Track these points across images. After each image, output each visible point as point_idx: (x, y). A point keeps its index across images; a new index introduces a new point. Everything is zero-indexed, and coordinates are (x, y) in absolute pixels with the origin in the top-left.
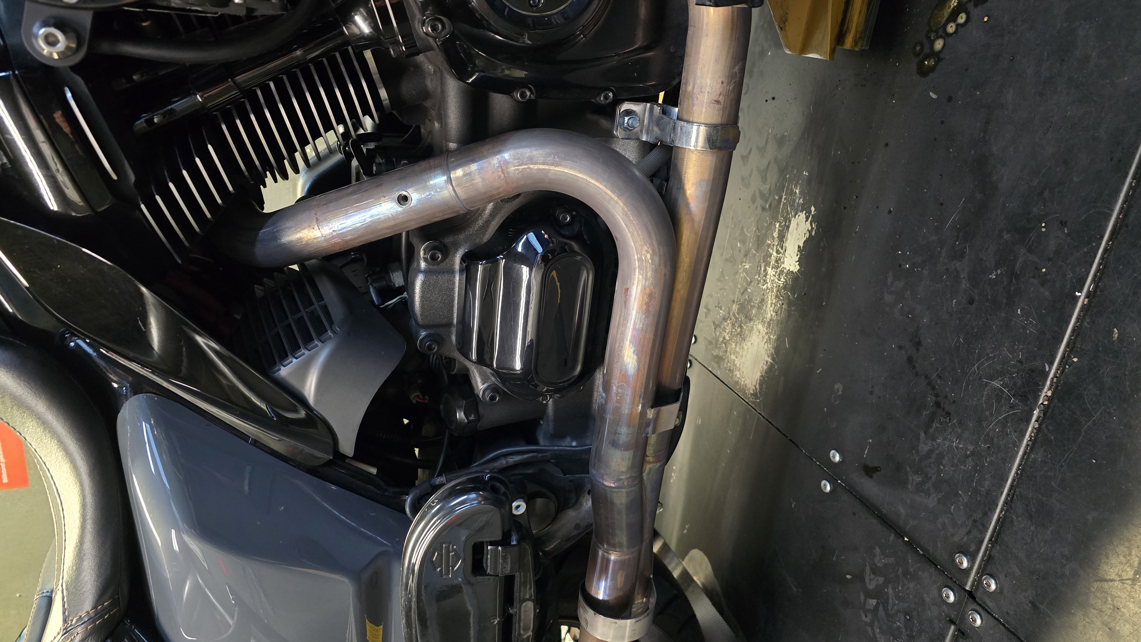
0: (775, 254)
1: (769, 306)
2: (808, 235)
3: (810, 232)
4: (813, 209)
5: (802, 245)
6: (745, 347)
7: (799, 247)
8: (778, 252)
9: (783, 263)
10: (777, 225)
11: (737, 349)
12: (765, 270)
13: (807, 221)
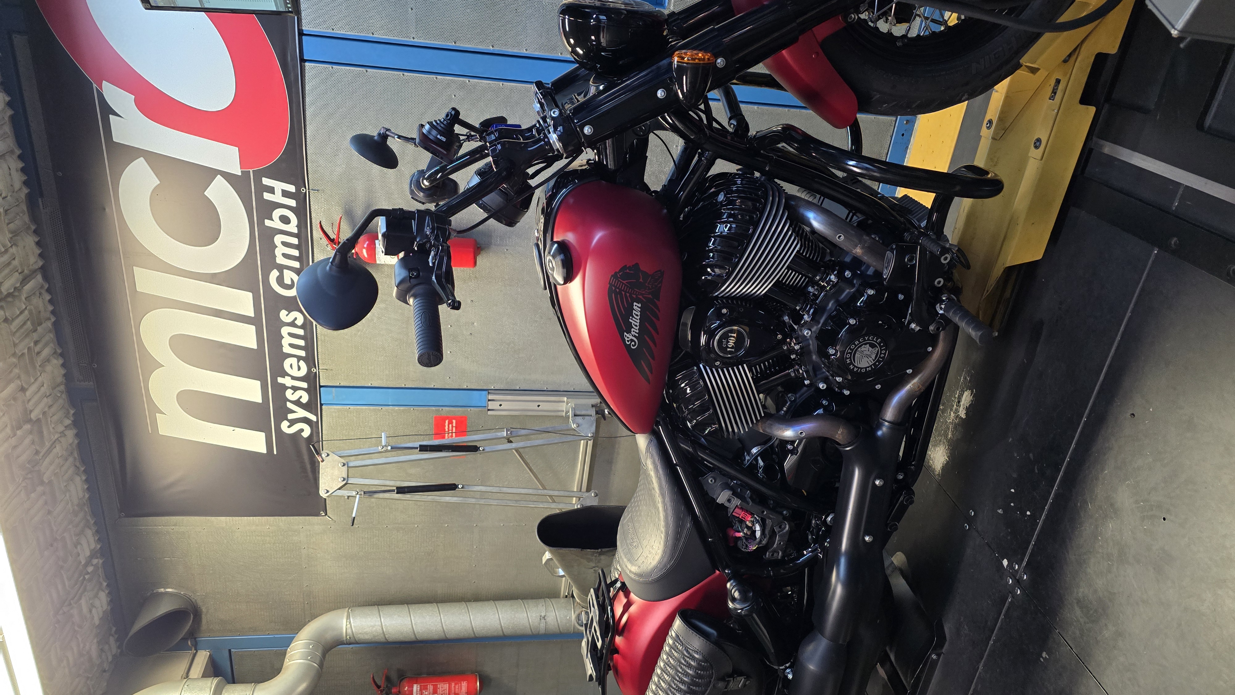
0: (955, 406)
1: (950, 431)
2: (971, 402)
3: (972, 401)
4: (974, 390)
5: (968, 406)
6: (937, 449)
7: (967, 407)
8: (957, 405)
9: (959, 412)
10: (958, 392)
11: (932, 449)
12: (950, 412)
13: (971, 395)
